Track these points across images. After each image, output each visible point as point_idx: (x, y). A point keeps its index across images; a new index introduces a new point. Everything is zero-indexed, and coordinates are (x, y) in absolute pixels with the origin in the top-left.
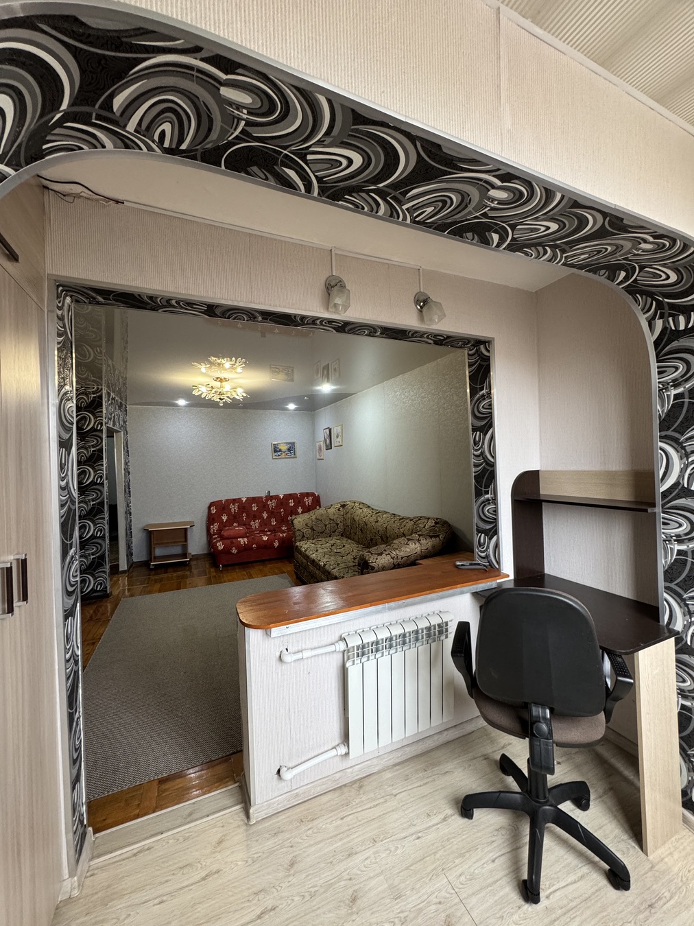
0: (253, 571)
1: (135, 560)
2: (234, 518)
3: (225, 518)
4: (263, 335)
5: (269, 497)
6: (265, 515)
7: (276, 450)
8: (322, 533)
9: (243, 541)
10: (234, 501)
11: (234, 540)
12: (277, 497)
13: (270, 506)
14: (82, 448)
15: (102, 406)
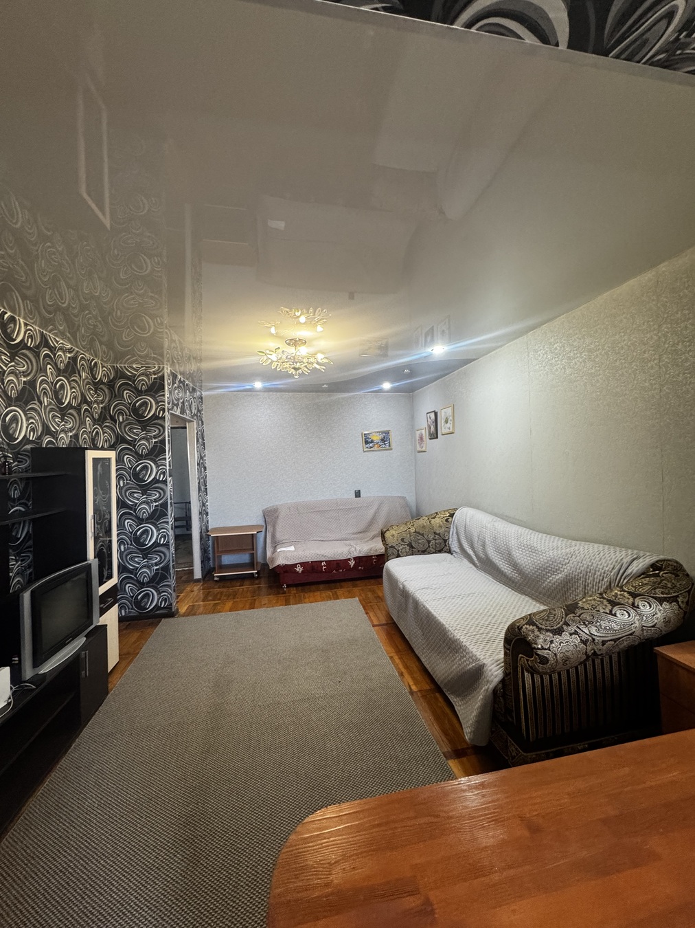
7: (367, 441)
8: (424, 552)
14: (143, 438)
15: (163, 388)
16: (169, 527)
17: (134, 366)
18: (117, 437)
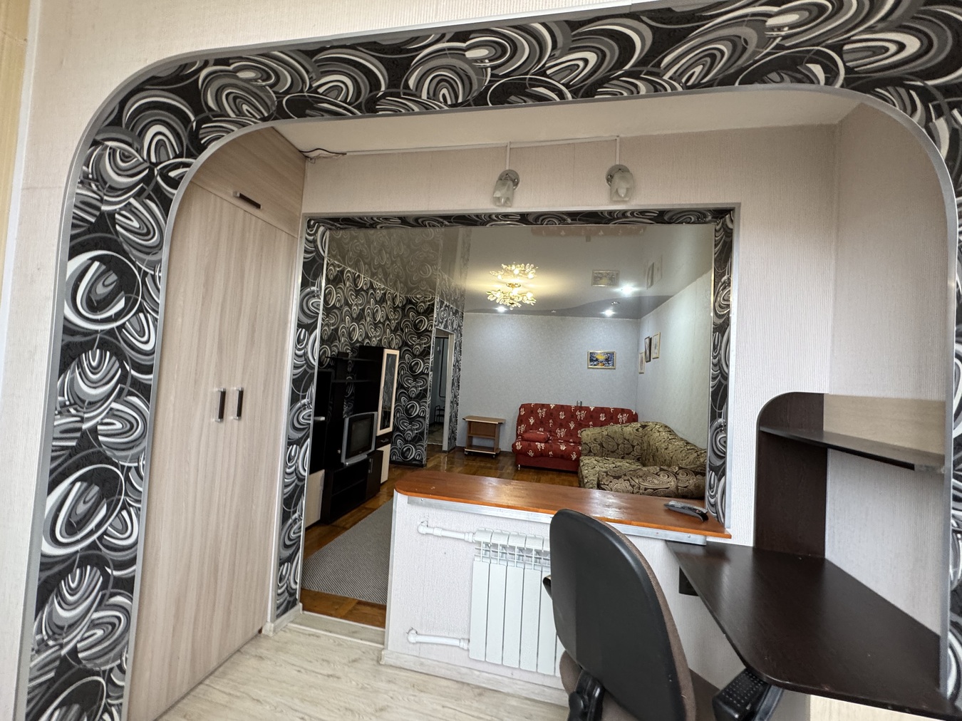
0: (543, 478)
1: (457, 445)
2: (541, 423)
3: (532, 421)
5: (580, 408)
6: (572, 426)
7: (593, 359)
8: (613, 452)
9: (540, 446)
10: (543, 406)
11: (532, 444)
12: (587, 409)
13: (579, 417)
14: (417, 344)
15: (433, 311)
16: (427, 405)
17: (418, 296)
18: (403, 342)
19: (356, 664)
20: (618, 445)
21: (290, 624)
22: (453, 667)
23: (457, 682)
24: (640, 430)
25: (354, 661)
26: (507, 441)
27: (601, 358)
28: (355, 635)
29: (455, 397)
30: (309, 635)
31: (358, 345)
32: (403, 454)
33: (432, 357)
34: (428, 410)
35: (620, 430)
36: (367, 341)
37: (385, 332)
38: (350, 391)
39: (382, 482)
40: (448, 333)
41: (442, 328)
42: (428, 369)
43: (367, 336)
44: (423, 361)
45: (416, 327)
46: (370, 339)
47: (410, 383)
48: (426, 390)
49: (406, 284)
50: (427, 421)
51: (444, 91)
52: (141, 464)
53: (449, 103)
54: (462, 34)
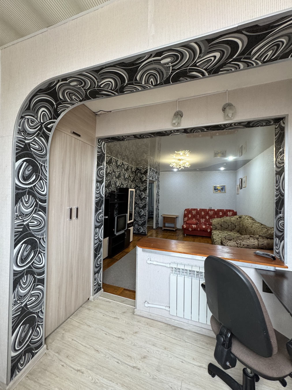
0: (196, 239)
1: (159, 226)
2: (194, 216)
3: (190, 216)
4: (212, 137)
5: (211, 210)
6: (207, 217)
7: (215, 189)
8: (226, 228)
9: (194, 226)
10: (194, 210)
11: (190, 225)
12: (214, 210)
13: (210, 214)
14: (142, 186)
15: (147, 172)
16: (147, 211)
17: (141, 167)
18: (136, 185)
19: (124, 314)
20: (229, 225)
21: (99, 297)
22: (163, 317)
23: (165, 323)
24: (239, 219)
25: (124, 313)
26: (180, 224)
27: (219, 188)
28: (124, 302)
29: (158, 207)
30: (107, 301)
31: (119, 187)
32: (138, 230)
33: (147, 191)
34: (147, 212)
35: (229, 219)
36: (122, 186)
37: (129, 182)
38: (117, 206)
39: (130, 241)
40: (154, 181)
41: (151, 179)
42: (146, 196)
43: (122, 184)
44: (144, 193)
45: (141, 179)
46: (123, 185)
47: (139, 202)
48: (146, 204)
49: (136, 162)
50: (147, 217)
51: (152, 79)
52: (44, 237)
53: (154, 84)
54: (159, 53)
